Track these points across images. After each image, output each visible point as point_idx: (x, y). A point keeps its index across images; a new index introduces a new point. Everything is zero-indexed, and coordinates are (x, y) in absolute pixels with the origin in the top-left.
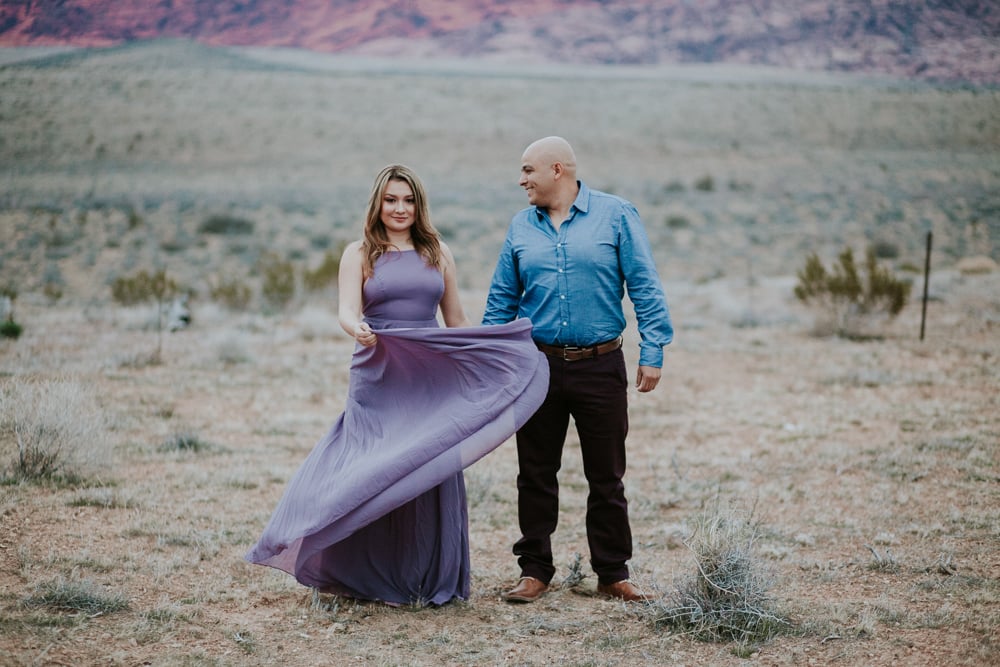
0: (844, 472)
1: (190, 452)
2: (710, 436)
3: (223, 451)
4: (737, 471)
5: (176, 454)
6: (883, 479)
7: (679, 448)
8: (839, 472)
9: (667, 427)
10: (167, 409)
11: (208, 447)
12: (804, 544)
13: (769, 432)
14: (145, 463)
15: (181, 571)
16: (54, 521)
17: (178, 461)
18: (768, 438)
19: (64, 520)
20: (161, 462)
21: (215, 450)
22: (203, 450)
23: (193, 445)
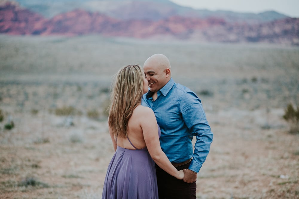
1: (30, 187)
2: (249, 182)
3: (45, 186)
5: (24, 188)
7: (236, 188)
9: (232, 177)
10: (35, 163)
11: (39, 183)
13: (274, 180)
14: (9, 192)
17: (23, 191)
18: (274, 183)
20: (16, 192)
21: (41, 186)
22: (37, 186)
23: (33, 183)
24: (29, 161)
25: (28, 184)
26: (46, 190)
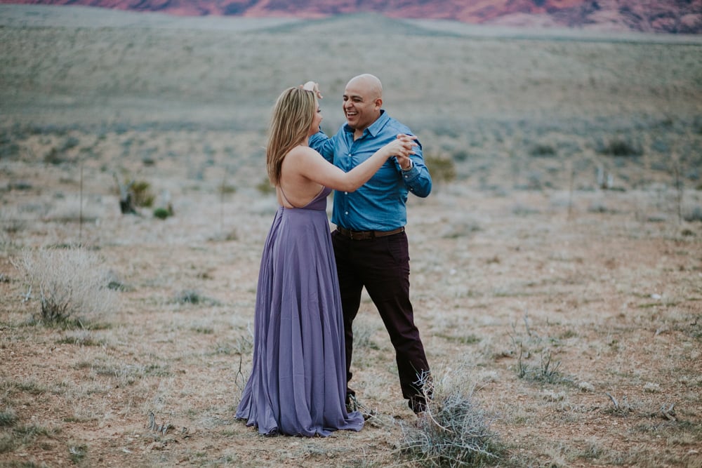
0: (661, 333)
1: (188, 305)
2: (586, 302)
3: (215, 304)
4: (577, 330)
5: (177, 306)
6: (689, 339)
7: (559, 311)
8: (657, 333)
9: (561, 294)
10: (204, 271)
11: (204, 300)
12: (584, 390)
13: (632, 299)
14: (151, 312)
15: (91, 396)
16: (32, 354)
18: (630, 305)
19: (41, 354)
20: (163, 311)
21: (208, 303)
22: (200, 303)
23: (194, 300)
24: (193, 268)
25: (186, 299)
26: (215, 309)
